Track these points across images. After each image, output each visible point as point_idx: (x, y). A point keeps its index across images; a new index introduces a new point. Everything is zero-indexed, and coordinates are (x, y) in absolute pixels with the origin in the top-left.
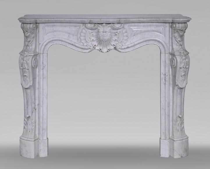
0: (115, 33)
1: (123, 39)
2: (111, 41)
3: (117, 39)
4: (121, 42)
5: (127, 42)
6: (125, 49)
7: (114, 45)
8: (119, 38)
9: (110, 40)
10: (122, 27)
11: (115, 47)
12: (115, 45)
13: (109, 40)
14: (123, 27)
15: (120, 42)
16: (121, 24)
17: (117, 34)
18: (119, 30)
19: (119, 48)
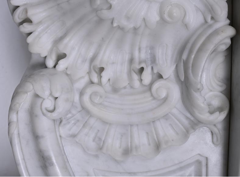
0: (153, 60)
1: (104, 122)
2: (89, 35)
3: (105, 76)
4: (83, 108)
5: (85, 150)
6: (36, 137)
7: (61, 57)
8: (115, 90)
9: (100, 21)
10: (205, 116)
11: (50, 63)
12: (62, 65)
13: (96, 10)
14: (196, 124)
15: (86, 98)
16: (220, 110)
17: (147, 77)
18: (176, 92)
19: (37, 96)
